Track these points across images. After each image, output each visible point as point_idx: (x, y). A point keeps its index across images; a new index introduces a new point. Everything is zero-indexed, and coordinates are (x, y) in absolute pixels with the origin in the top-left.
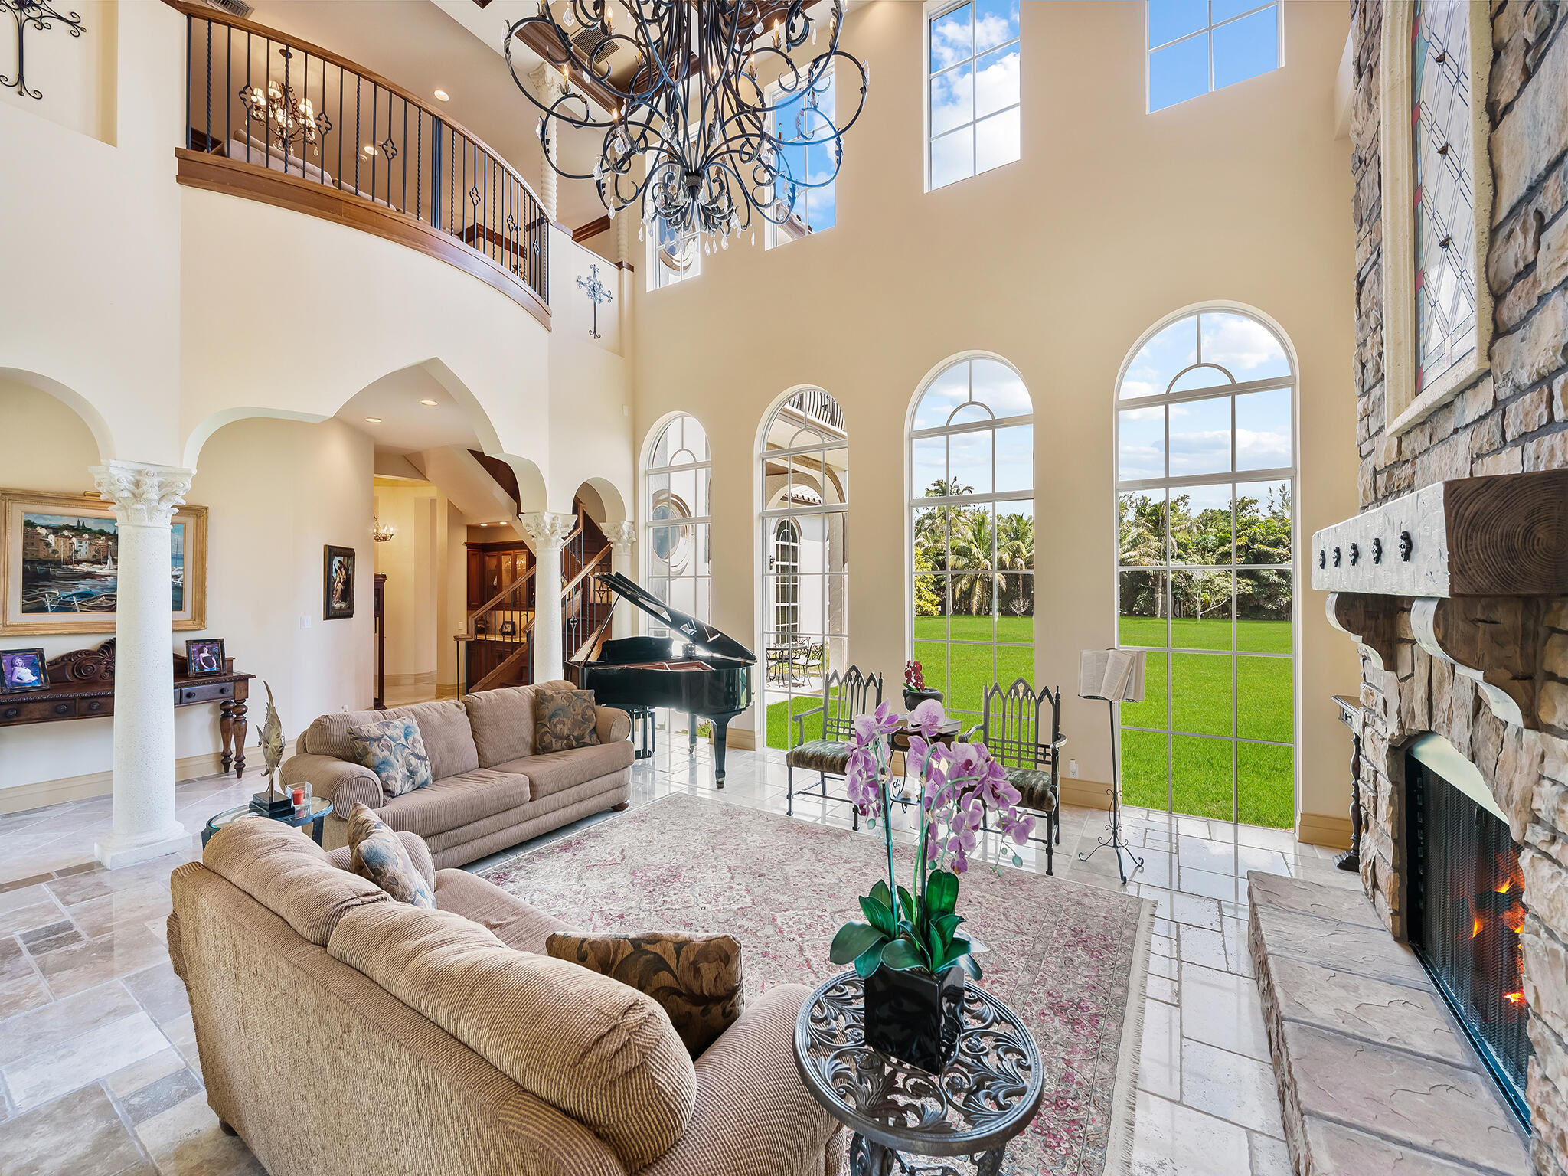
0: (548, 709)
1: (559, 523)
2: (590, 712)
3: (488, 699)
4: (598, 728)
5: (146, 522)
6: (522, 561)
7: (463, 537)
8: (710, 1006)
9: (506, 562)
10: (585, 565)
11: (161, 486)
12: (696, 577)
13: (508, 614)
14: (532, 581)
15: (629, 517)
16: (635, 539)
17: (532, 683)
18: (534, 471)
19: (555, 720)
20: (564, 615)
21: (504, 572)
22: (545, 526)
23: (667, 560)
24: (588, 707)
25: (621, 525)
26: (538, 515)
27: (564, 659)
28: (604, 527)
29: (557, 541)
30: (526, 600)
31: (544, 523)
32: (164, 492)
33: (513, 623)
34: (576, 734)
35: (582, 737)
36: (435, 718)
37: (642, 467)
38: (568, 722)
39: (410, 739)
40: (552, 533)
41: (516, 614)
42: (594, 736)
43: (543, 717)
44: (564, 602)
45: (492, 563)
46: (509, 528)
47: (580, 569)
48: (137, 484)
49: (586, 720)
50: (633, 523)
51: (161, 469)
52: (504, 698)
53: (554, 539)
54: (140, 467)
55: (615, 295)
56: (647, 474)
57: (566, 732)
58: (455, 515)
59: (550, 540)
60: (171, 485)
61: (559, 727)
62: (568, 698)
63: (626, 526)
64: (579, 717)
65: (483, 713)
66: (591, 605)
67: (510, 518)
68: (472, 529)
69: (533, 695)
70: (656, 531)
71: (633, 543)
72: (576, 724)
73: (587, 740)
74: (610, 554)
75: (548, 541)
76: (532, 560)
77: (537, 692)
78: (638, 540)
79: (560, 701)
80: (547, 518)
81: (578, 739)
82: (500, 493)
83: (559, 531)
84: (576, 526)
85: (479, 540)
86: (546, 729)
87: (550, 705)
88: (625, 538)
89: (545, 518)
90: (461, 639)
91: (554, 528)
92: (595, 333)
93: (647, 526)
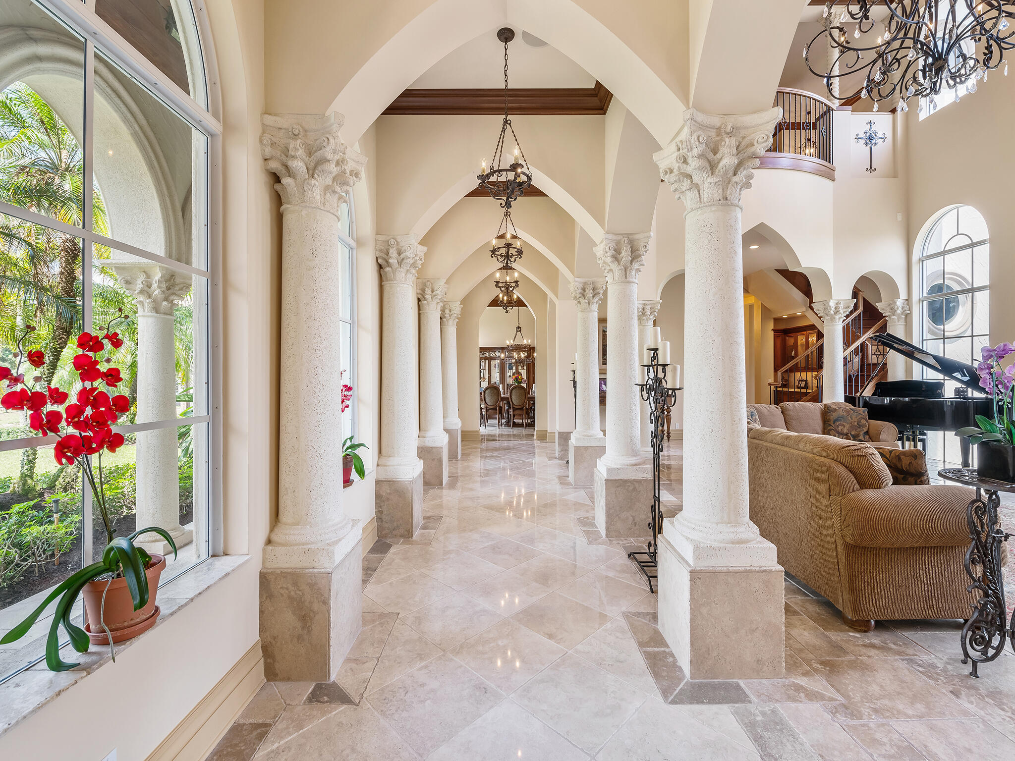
0: (833, 416)
1: (842, 306)
2: (863, 422)
3: (794, 406)
4: (871, 431)
5: (646, 324)
6: (813, 338)
7: (771, 326)
8: (908, 477)
9: (801, 339)
10: (864, 334)
11: (651, 308)
12: (972, 336)
13: (803, 374)
14: (820, 349)
15: (903, 294)
16: (909, 312)
17: (822, 402)
18: (823, 275)
19: (838, 423)
20: (845, 373)
21: (799, 347)
22: (831, 309)
23: (942, 327)
24: (862, 418)
25: (895, 303)
26: (825, 303)
27: (845, 392)
28: (880, 306)
29: (840, 318)
30: (817, 363)
31: (830, 307)
32: (652, 310)
33: (806, 381)
34: (853, 433)
35: (858, 435)
36: (765, 411)
37: (916, 256)
38: (847, 426)
39: (754, 418)
40: (836, 313)
41: (809, 374)
42: (867, 437)
43: (829, 420)
44: (846, 362)
45: (790, 341)
46: (804, 316)
47: (859, 337)
48: (644, 309)
49: (860, 426)
50: (907, 300)
51: (650, 302)
52: (803, 407)
53: (837, 317)
54: (645, 302)
55: (889, 135)
56: (921, 261)
57: (845, 431)
58: (766, 311)
59: (834, 318)
60: (653, 308)
61: (840, 428)
62: (847, 412)
63: (899, 303)
64: (856, 423)
65: (791, 413)
66: (869, 365)
67: (804, 309)
68: (777, 320)
69: (823, 408)
70: (930, 304)
71: (906, 315)
72: (852, 427)
73: (861, 438)
74: (886, 324)
75: (832, 319)
76: (820, 336)
77: (825, 405)
78: (911, 313)
79: (840, 412)
80: (832, 304)
82: (797, 295)
83: (842, 311)
84: (856, 307)
85: (782, 327)
86: (831, 427)
87: (834, 414)
88: (899, 311)
89: (830, 304)
90: (773, 385)
91: (837, 310)
92: (871, 169)
93: (921, 301)
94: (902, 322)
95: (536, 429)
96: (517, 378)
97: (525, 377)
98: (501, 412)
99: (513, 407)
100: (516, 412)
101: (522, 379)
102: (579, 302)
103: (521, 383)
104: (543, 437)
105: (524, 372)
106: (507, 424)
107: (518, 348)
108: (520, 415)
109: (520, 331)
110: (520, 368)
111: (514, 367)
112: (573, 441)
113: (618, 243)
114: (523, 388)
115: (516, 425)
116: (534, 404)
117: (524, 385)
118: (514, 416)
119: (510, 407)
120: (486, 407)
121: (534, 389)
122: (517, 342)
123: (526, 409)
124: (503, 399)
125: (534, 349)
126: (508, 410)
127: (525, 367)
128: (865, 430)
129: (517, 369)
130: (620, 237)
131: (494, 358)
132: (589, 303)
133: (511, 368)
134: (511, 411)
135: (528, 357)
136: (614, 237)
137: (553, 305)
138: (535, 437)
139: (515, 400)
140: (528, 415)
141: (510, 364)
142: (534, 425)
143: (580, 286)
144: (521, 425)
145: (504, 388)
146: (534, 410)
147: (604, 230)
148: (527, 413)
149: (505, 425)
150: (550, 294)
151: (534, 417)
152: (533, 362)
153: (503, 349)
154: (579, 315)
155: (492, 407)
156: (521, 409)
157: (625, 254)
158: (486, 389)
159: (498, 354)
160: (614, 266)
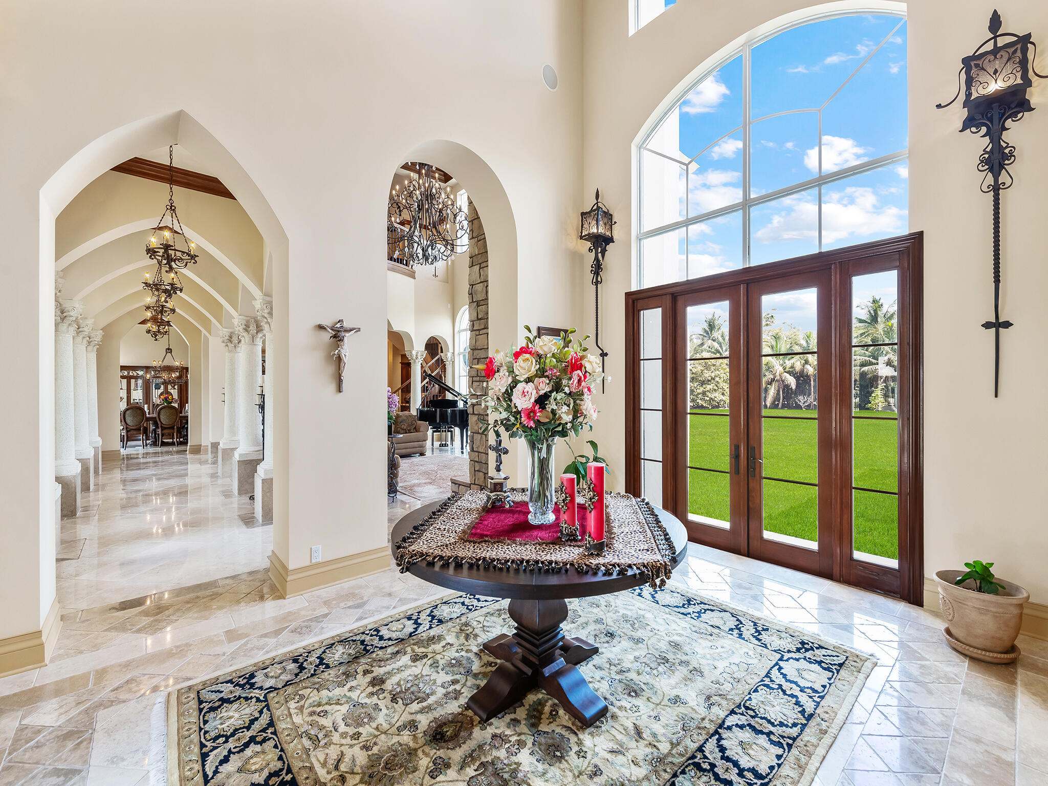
1: (419, 354)
2: (414, 422)
4: (417, 427)
15: (451, 349)
18: (408, 335)
19: (402, 424)
22: (413, 356)
24: (413, 420)
25: (449, 354)
26: (411, 352)
35: (410, 430)
37: (456, 330)
38: (406, 425)
43: (397, 422)
49: (412, 424)
50: (453, 352)
53: (417, 361)
56: (459, 332)
57: (405, 428)
61: (403, 426)
62: (407, 417)
64: (410, 423)
70: (463, 356)
71: (453, 361)
72: (409, 426)
73: (412, 431)
75: (415, 362)
78: (455, 360)
79: (404, 418)
80: (414, 353)
81: (408, 430)
83: (419, 358)
86: (398, 426)
88: (449, 359)
91: (417, 357)
92: (435, 276)
93: (459, 354)
94: (451, 366)
95: (189, 444)
96: (166, 399)
97: (176, 396)
98: (146, 431)
99: (161, 427)
100: (166, 431)
101: (173, 399)
102: (227, 345)
103: (171, 403)
104: (197, 450)
105: (175, 393)
106: (155, 444)
107: (169, 369)
108: (169, 434)
109: (171, 352)
110: (170, 387)
111: (162, 386)
112: (221, 446)
113: (248, 321)
114: (174, 407)
115: (164, 444)
116: (187, 423)
117: (176, 405)
118: (163, 435)
119: (157, 427)
120: (127, 428)
121: (187, 409)
122: (166, 363)
123: (178, 428)
124: (148, 419)
125: (187, 369)
126: (155, 430)
127: (176, 387)
128: (414, 426)
129: (166, 388)
130: (248, 318)
131: (136, 378)
132: (235, 347)
133: (158, 387)
134: (159, 431)
135: (180, 377)
136: (245, 318)
137: (207, 339)
138: (188, 452)
139: (164, 419)
140: (181, 434)
141: (156, 385)
142: (187, 443)
143: (228, 334)
144: (173, 444)
145: (149, 409)
146: (187, 428)
147: (237, 312)
148: (179, 432)
149: (151, 445)
150: (204, 331)
151: (187, 435)
152: (186, 383)
153: (147, 368)
154: (227, 354)
155: (133, 428)
156: (173, 428)
157: (253, 328)
158: (127, 410)
159: (141, 373)
160: (245, 334)
